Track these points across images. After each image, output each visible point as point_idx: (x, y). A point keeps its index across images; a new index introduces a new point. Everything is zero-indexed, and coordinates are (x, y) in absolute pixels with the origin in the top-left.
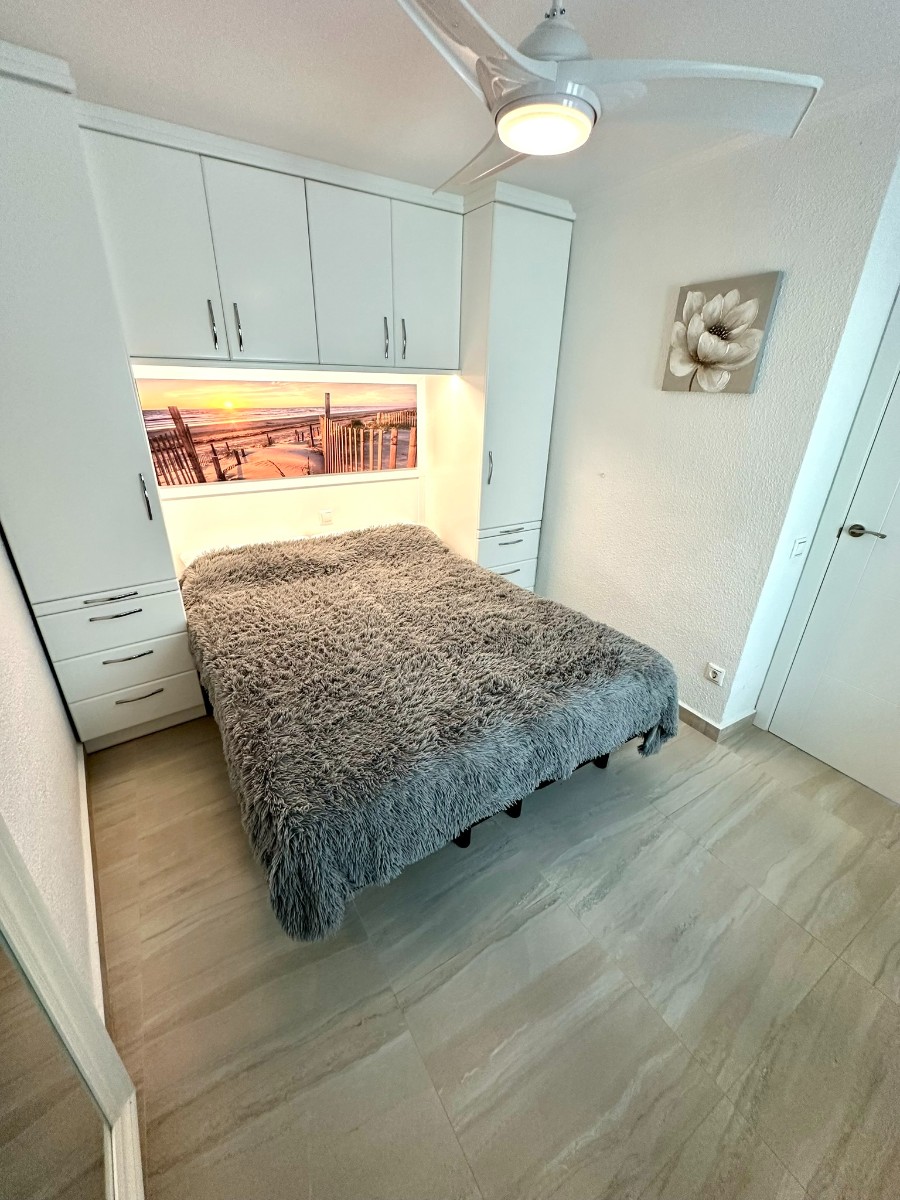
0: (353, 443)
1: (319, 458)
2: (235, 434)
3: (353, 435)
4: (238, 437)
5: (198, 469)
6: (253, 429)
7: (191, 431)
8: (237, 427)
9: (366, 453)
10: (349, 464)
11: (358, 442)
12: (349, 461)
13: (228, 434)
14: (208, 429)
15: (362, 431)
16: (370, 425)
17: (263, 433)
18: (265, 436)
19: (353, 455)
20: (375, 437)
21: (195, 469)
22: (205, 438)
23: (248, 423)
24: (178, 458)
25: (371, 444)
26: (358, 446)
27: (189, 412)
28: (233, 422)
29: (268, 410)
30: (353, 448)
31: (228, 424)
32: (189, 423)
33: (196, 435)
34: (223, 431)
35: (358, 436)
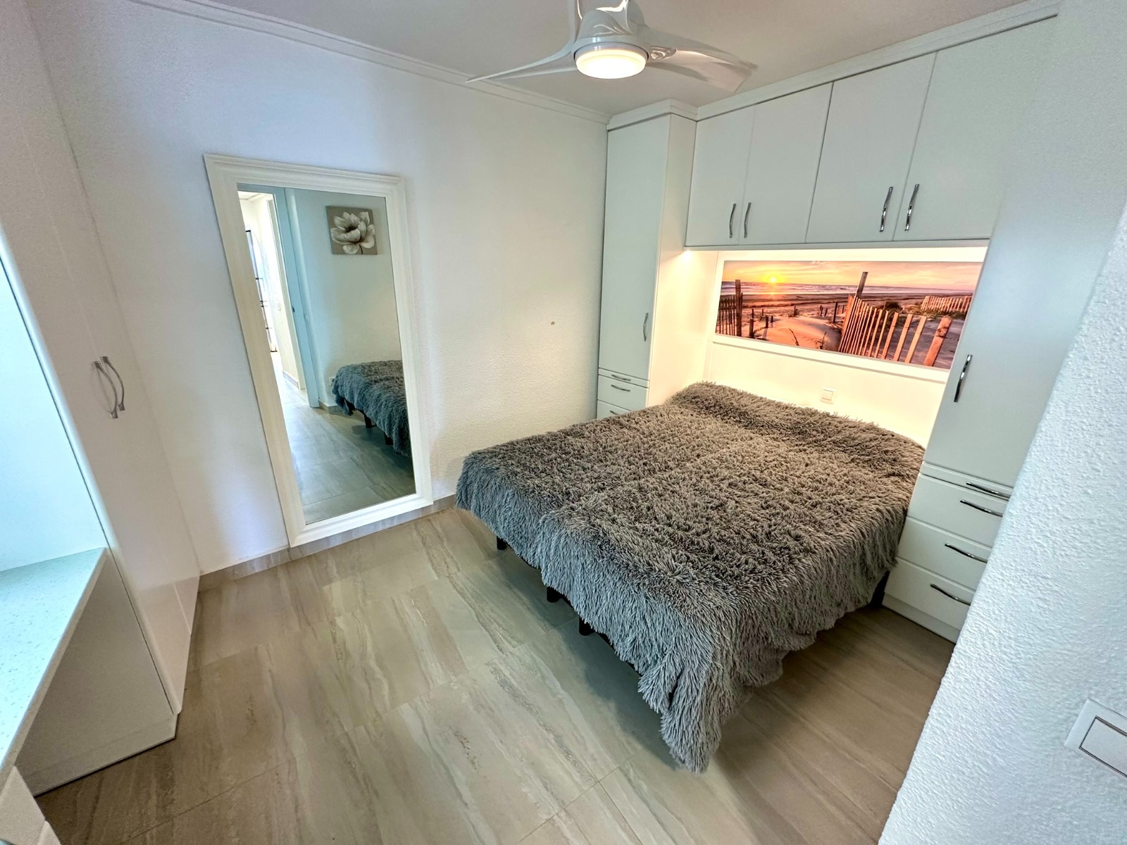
0: (880, 327)
1: (836, 335)
2: (771, 303)
3: (883, 317)
4: (772, 306)
5: (739, 326)
6: (786, 300)
7: (744, 298)
8: (774, 298)
9: (895, 340)
10: (868, 347)
11: (888, 326)
12: (869, 344)
13: (765, 302)
14: (755, 298)
15: (896, 315)
16: (910, 309)
17: (792, 305)
18: (793, 308)
19: (877, 339)
20: (914, 324)
21: (737, 325)
22: (750, 304)
23: (783, 296)
24: (730, 316)
25: (904, 331)
26: (887, 331)
27: (746, 284)
28: (772, 293)
29: (802, 285)
30: (879, 332)
31: (768, 295)
32: (744, 292)
33: (746, 301)
34: (763, 300)
35: (890, 319)
